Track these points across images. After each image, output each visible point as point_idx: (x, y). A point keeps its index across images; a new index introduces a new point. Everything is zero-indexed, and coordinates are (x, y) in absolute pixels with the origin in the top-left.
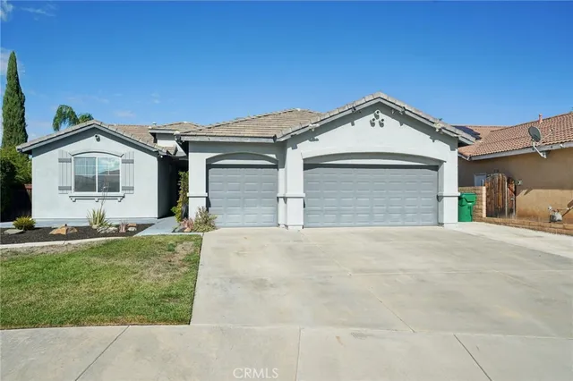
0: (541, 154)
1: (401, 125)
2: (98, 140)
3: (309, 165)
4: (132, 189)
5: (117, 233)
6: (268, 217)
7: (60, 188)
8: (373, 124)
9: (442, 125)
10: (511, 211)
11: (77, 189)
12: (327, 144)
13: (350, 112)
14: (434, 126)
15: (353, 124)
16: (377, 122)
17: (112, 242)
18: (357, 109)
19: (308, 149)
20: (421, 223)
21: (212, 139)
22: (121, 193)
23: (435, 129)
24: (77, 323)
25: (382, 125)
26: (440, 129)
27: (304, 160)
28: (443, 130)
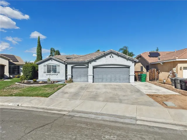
0: (161, 64)
1: (118, 57)
2: (52, 61)
3: (94, 67)
4: (59, 72)
5: (51, 83)
6: (86, 80)
7: (44, 72)
8: (110, 57)
10: (157, 79)
11: (47, 73)
12: (99, 62)
13: (104, 54)
14: (126, 57)
15: (105, 57)
16: (111, 56)
17: (48, 85)
19: (94, 64)
20: (125, 82)
21: (72, 62)
22: (57, 73)
24: (32, 96)
25: (113, 57)
26: (128, 58)
27: (93, 66)
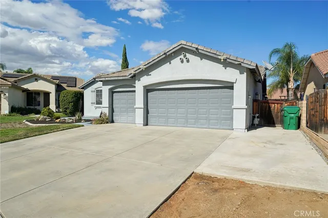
1: (201, 59)
8: (182, 62)
9: (225, 57)
12: (156, 77)
13: (164, 56)
14: (219, 57)
15: (170, 63)
18: (168, 54)
19: (146, 80)
20: (222, 127)
23: (221, 59)
25: (188, 61)
26: (225, 59)
27: (144, 87)
28: (228, 60)
